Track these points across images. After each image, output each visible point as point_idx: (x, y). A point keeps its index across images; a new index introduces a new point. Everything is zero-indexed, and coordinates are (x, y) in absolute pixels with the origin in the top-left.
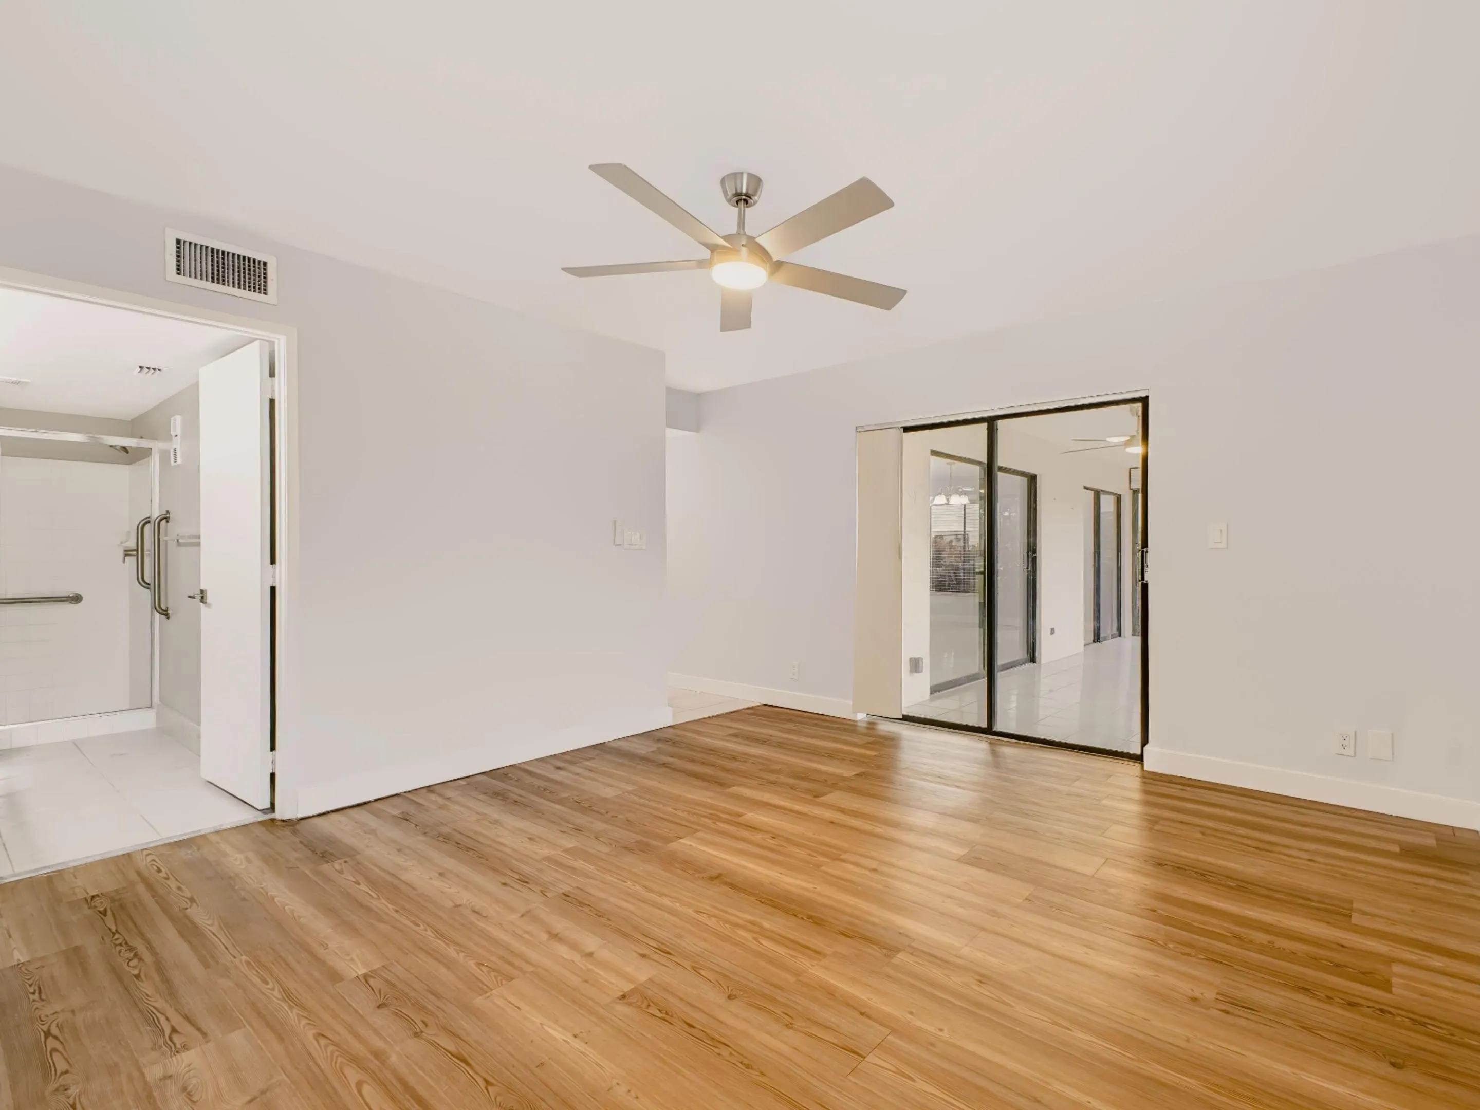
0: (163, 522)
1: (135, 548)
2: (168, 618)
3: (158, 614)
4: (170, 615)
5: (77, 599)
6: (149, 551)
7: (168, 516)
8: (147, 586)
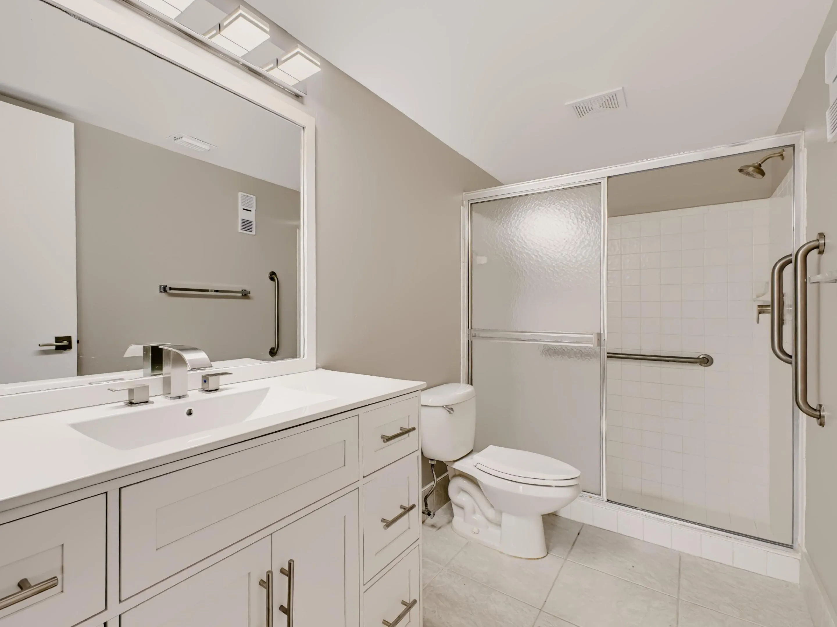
0: (813, 255)
1: (770, 303)
2: (822, 424)
3: (805, 415)
4: (826, 420)
5: (707, 361)
6: (790, 306)
7: (822, 242)
8: (786, 357)
